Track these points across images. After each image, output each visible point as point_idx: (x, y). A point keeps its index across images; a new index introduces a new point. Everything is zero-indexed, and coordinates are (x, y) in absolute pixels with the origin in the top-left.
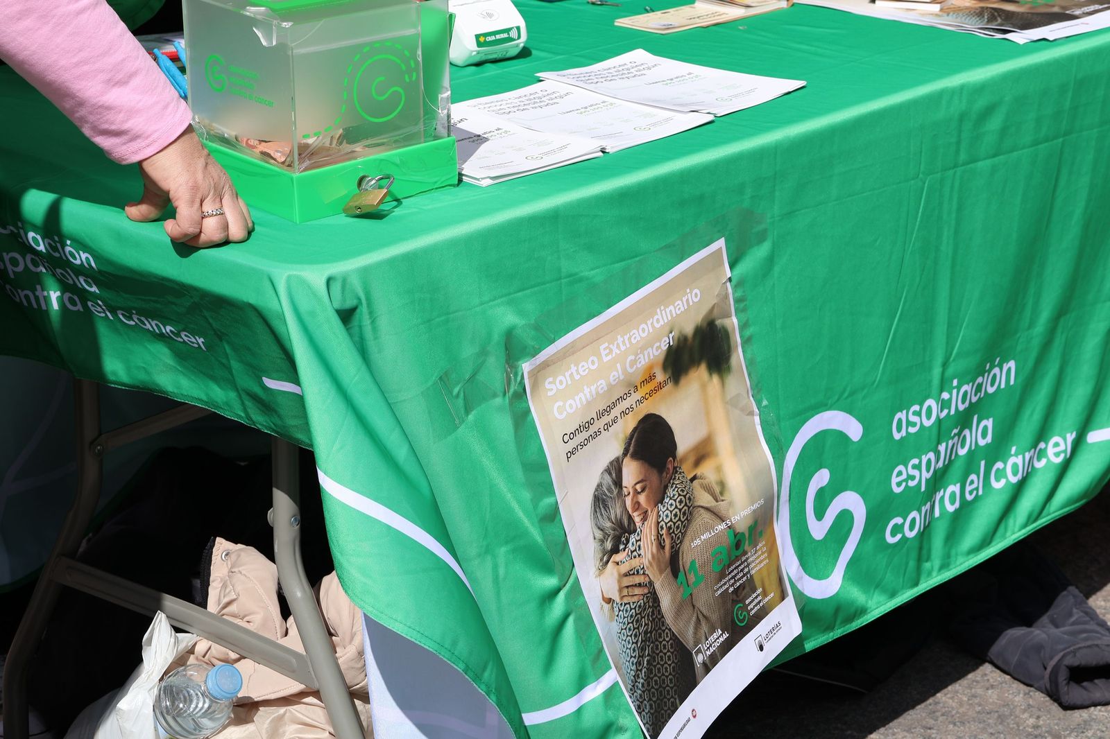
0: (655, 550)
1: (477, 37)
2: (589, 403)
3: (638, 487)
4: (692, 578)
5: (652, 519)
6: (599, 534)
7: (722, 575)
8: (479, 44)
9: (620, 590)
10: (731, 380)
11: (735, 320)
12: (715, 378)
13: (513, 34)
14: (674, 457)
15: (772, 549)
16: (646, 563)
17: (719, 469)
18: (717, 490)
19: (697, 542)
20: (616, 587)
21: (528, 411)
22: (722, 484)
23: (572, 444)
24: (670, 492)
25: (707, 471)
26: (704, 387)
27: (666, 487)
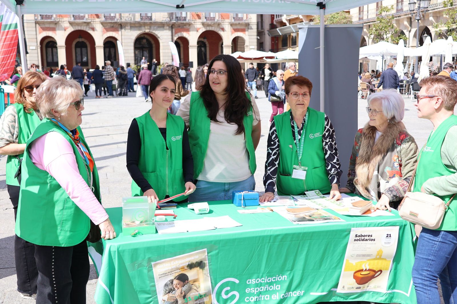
0: (179, 294)
1: (199, 210)
2: (166, 270)
3: (177, 284)
4: (189, 299)
5: (180, 289)
6: (165, 290)
7: (196, 300)
8: (199, 211)
9: (168, 299)
10: (204, 271)
11: (207, 262)
12: (201, 270)
13: (206, 210)
14: (188, 281)
15: (210, 298)
16: (176, 296)
17: (199, 284)
18: (198, 287)
19: (192, 294)
20: (167, 298)
21: (152, 270)
22: (199, 286)
23: (160, 276)
24: (186, 285)
25: (196, 284)
26: (198, 271)
27: (185, 285)
